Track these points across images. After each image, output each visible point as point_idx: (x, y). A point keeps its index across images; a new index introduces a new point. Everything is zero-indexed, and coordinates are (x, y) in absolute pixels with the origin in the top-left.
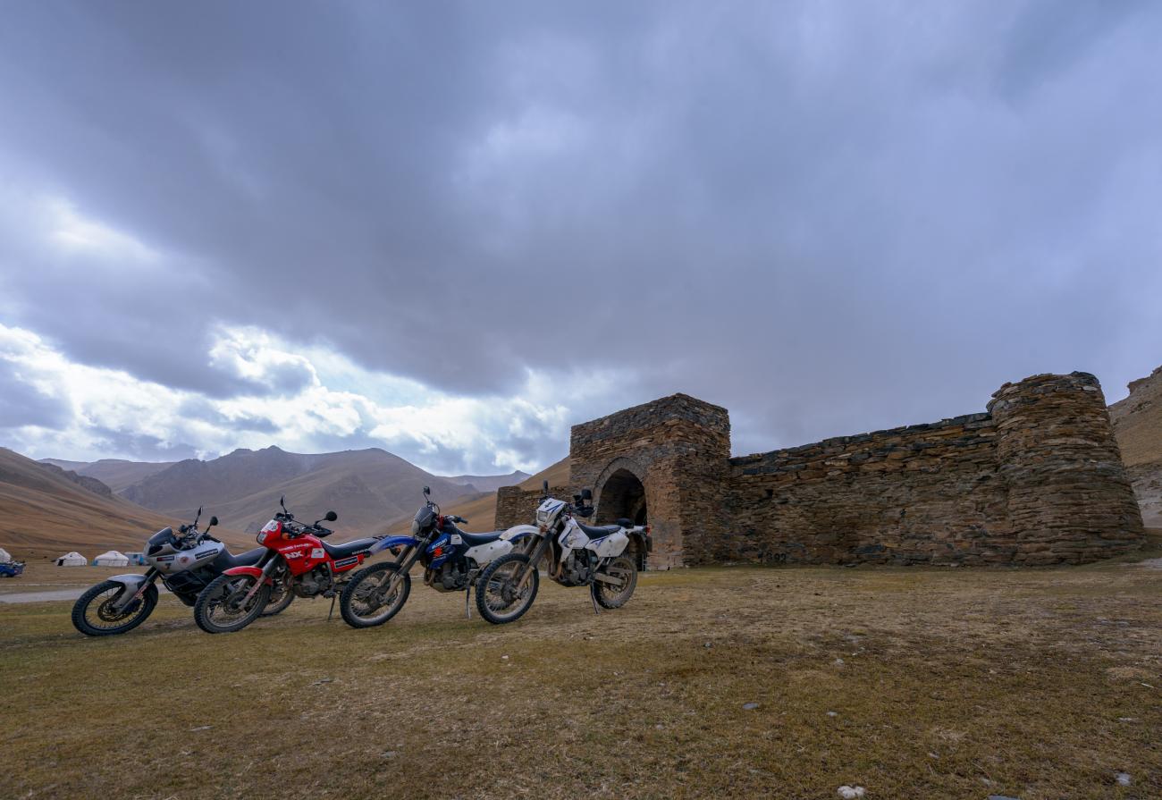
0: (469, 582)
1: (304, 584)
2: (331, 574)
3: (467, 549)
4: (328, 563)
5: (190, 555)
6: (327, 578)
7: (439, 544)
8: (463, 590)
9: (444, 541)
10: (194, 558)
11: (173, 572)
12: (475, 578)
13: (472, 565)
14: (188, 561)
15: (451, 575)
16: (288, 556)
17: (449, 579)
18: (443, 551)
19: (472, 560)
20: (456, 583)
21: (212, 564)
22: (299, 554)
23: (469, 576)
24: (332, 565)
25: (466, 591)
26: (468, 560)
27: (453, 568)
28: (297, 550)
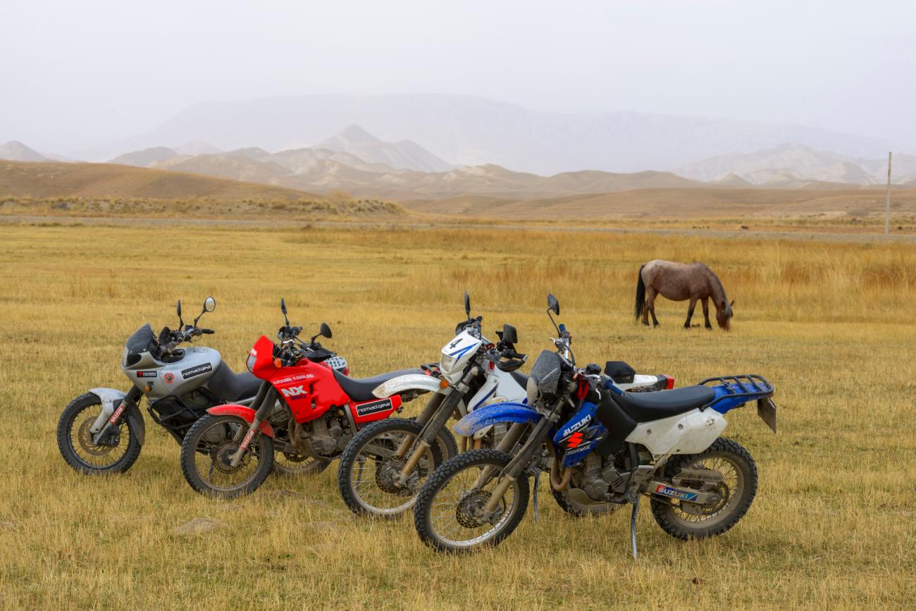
0: (637, 487)
1: (316, 438)
2: (353, 426)
3: (633, 428)
4: (347, 407)
5: (175, 370)
6: (347, 431)
7: (576, 426)
8: (625, 502)
9: (584, 421)
10: (181, 376)
11: (157, 395)
12: (648, 481)
13: (642, 456)
14: (173, 381)
15: (600, 476)
16: (286, 393)
17: (597, 482)
18: (585, 436)
19: (641, 448)
20: (610, 490)
21: (205, 385)
22: (300, 390)
23: (636, 479)
24: (353, 411)
25: (630, 506)
26: (632, 449)
27: (604, 462)
28: (297, 384)
